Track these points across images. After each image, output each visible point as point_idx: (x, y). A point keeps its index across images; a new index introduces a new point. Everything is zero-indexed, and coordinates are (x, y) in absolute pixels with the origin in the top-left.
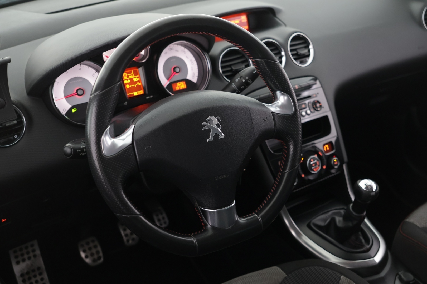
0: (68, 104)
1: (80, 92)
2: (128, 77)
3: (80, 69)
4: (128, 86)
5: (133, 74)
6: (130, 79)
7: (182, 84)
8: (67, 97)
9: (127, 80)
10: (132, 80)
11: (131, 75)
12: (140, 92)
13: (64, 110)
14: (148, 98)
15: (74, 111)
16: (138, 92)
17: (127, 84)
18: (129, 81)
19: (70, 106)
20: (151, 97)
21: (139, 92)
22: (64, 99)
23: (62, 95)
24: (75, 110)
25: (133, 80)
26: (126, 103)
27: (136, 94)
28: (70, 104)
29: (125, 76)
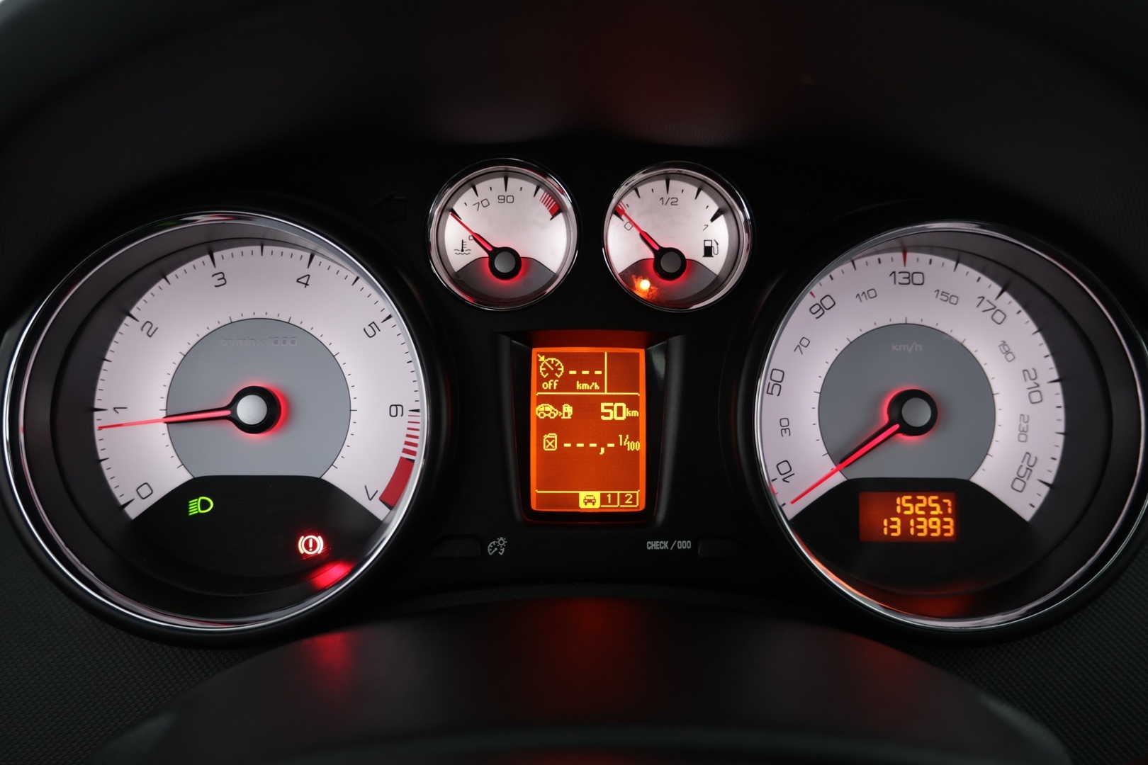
0: (175, 460)
1: (251, 410)
2: (567, 383)
3: (304, 281)
4: (550, 442)
5: (604, 372)
6: (575, 401)
7: (928, 509)
8: (175, 420)
9: (558, 403)
10: (587, 407)
11: (588, 379)
12: (623, 498)
13: (145, 491)
14: (653, 545)
15: (195, 507)
16: (612, 494)
17: (548, 425)
18: (567, 412)
19: (182, 476)
20: (684, 545)
22: (162, 428)
23: (156, 405)
24: (204, 505)
25: (598, 413)
26: (497, 547)
27: (589, 500)
28: (184, 462)
29: (552, 375)
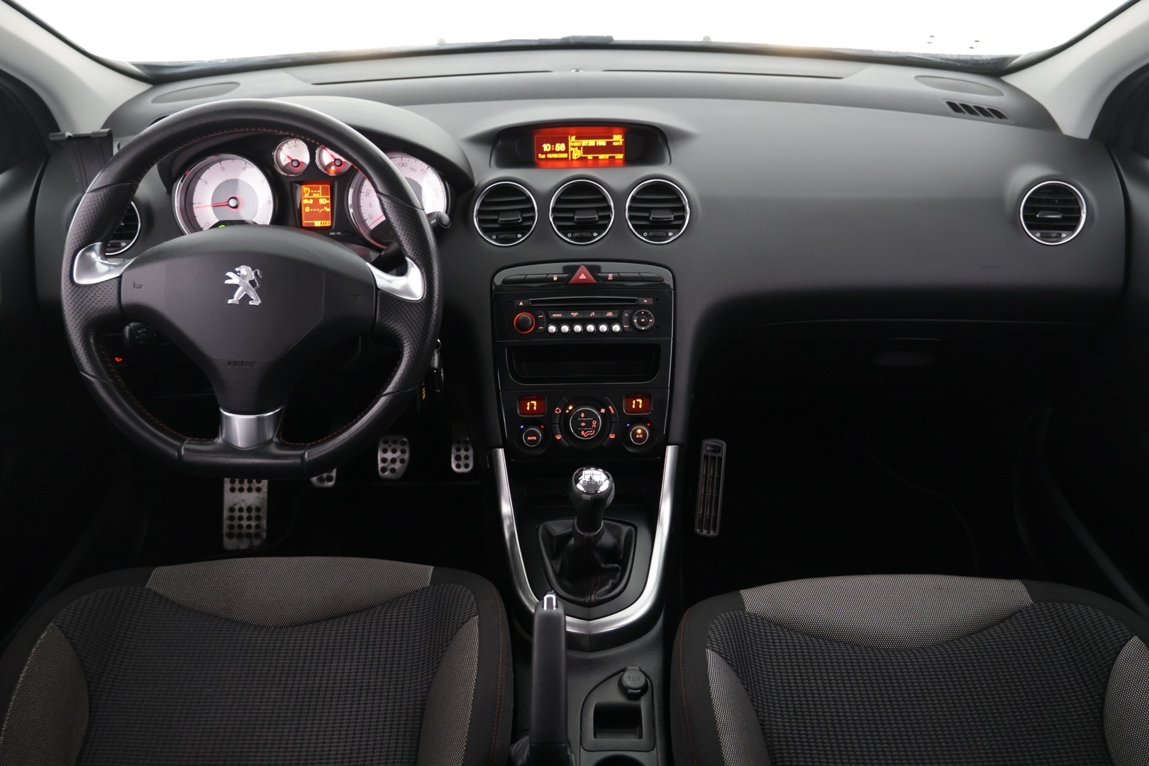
0: (215, 217)
1: (232, 203)
2: (311, 194)
3: (245, 169)
4: (307, 209)
5: (320, 191)
6: (313, 199)
8: (215, 206)
9: (309, 199)
10: (316, 200)
11: (317, 193)
13: (208, 223)
14: (334, 233)
16: (323, 222)
17: (306, 205)
18: (311, 201)
19: (216, 220)
20: (342, 233)
21: (325, 222)
22: (211, 208)
23: (209, 201)
25: (318, 202)
27: (317, 223)
28: (217, 217)
29: (307, 193)
